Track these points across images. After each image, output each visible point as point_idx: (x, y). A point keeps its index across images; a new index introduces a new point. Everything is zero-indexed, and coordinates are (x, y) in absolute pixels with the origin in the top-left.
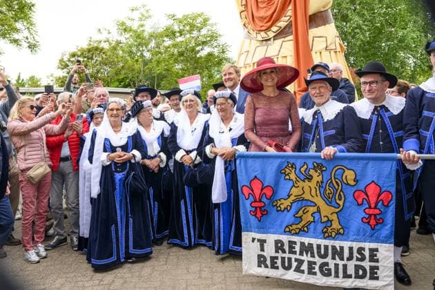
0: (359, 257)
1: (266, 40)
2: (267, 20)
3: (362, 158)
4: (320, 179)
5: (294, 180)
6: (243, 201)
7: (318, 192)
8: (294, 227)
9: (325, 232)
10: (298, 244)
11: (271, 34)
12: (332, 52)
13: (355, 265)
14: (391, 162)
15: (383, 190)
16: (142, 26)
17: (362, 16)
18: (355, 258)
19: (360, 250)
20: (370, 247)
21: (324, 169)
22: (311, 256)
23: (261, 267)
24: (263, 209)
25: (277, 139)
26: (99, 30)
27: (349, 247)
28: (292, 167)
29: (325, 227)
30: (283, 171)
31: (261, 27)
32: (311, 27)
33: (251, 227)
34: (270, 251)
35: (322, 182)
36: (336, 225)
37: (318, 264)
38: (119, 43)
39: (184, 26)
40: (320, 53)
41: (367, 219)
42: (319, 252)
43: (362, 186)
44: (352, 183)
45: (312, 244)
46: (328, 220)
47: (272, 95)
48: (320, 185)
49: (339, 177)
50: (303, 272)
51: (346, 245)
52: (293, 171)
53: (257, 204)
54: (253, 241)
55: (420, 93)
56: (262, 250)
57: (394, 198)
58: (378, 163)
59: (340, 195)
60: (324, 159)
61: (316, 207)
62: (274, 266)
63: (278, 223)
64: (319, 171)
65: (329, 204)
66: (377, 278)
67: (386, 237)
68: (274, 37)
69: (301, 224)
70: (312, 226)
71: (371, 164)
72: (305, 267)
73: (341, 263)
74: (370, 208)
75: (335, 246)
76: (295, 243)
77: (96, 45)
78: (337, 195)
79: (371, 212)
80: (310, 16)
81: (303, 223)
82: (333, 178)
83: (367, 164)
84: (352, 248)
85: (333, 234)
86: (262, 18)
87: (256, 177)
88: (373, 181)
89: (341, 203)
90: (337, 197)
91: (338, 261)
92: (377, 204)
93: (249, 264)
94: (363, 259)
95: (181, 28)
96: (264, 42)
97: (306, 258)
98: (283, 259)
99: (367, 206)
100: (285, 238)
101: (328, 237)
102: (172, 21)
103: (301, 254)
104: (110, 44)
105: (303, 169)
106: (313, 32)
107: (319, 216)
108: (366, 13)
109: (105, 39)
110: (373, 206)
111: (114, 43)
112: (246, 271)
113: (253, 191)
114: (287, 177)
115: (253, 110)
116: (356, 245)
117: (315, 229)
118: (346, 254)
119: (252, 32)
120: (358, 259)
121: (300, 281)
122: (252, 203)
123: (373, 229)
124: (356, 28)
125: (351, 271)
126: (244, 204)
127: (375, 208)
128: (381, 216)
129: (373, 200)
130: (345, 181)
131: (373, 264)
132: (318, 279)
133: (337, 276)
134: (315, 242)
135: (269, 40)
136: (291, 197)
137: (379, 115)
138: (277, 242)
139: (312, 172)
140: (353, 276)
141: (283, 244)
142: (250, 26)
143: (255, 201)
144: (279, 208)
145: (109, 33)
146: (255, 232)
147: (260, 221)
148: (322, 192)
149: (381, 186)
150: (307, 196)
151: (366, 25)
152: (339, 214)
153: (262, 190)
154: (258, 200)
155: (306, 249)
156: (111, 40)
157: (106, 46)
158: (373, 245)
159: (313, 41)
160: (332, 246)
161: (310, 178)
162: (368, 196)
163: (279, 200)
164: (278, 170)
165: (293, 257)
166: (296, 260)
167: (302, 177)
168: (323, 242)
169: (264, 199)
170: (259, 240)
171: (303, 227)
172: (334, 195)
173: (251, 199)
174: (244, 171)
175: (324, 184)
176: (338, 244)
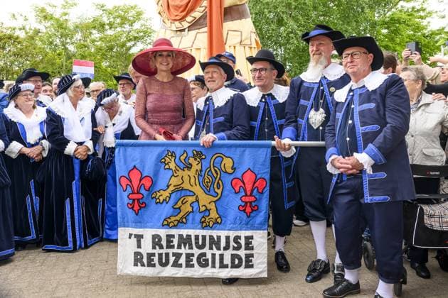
0: (236, 246)
1: (180, 31)
2: (181, 9)
3: (240, 146)
4: (199, 167)
5: (174, 169)
6: (121, 194)
7: (197, 180)
8: (173, 219)
9: (203, 222)
10: (177, 237)
11: (186, 25)
12: (247, 47)
13: (232, 255)
14: (265, 150)
15: (258, 177)
16: (66, 14)
17: (296, 20)
18: (231, 248)
19: (237, 239)
20: (246, 235)
21: (204, 157)
22: (189, 249)
23: (137, 265)
24: (141, 201)
25: (168, 127)
26: (14, 15)
27: (226, 237)
28: (172, 156)
29: (203, 217)
30: (163, 160)
31: (176, 16)
32: (226, 20)
33: (128, 222)
34: (147, 247)
35: (201, 171)
36: (214, 214)
37: (196, 256)
38: (38, 32)
39: (114, 18)
40: (235, 47)
41: (243, 207)
42: (197, 243)
43: (239, 174)
44: (230, 171)
45: (190, 236)
46: (206, 209)
47: (165, 80)
48: (199, 173)
49: (218, 165)
50: (180, 266)
51: (223, 234)
52: (173, 160)
53: (135, 196)
54: (130, 238)
55: (299, 82)
56: (139, 246)
57: (268, 184)
58: (254, 150)
59: (218, 183)
60: (203, 145)
61: (195, 197)
62: (151, 264)
63: (156, 216)
64: (198, 160)
65: (208, 192)
66: (252, 266)
67: (260, 224)
68: (189, 27)
69: (180, 216)
70: (190, 217)
71: (248, 151)
72: (182, 260)
73: (218, 253)
74: (246, 195)
75: (212, 236)
76: (173, 236)
77: (9, 32)
78: (216, 184)
79: (247, 199)
80: (225, 8)
81: (182, 214)
82: (212, 166)
83: (244, 151)
84: (229, 237)
85: (211, 224)
86: (177, 6)
87: (135, 166)
88: (249, 169)
89: (219, 192)
90: (215, 186)
91: (215, 251)
92: (252, 191)
93: (125, 263)
94: (238, 248)
95: (112, 20)
96: (179, 33)
97: (184, 251)
98: (160, 255)
99: (244, 194)
100: (163, 233)
101: (206, 226)
102: (101, 12)
103: (179, 247)
104: (27, 33)
105: (182, 158)
106: (228, 25)
107: (197, 206)
108: (301, 18)
109: (21, 27)
110: (248, 194)
111: (32, 31)
112: (122, 270)
113: (131, 182)
114: (167, 167)
115: (144, 96)
116: (232, 234)
117: (193, 219)
118: (223, 244)
119: (166, 21)
120: (234, 249)
121: (178, 275)
122: (130, 194)
123: (248, 217)
124: (291, 33)
125: (227, 260)
126: (121, 197)
127: (251, 195)
128: (256, 203)
129: (249, 188)
130: (223, 169)
131: (248, 252)
132: (195, 271)
133: (214, 266)
134: (193, 232)
135: (183, 30)
136: (170, 187)
137: (266, 102)
138: (154, 237)
139: (191, 161)
140: (230, 266)
141: (160, 239)
142: (165, 15)
143: (133, 193)
144: (158, 201)
145: (26, 20)
146: (132, 227)
147: (137, 214)
148: (201, 181)
149: (256, 173)
150: (186, 186)
151: (301, 30)
152: (218, 202)
153: (141, 180)
154: (136, 191)
155: (185, 241)
156: (27, 28)
157: (22, 35)
158: (248, 233)
159: (228, 34)
160: (210, 236)
161: (189, 167)
162: (244, 183)
163: (159, 192)
164: (157, 158)
165: (171, 251)
166: (174, 254)
167: (182, 166)
168: (201, 232)
169: (143, 191)
170: (136, 236)
171: (182, 218)
172: (213, 183)
173: (129, 190)
174: (122, 161)
175: (203, 173)
176: (215, 233)
